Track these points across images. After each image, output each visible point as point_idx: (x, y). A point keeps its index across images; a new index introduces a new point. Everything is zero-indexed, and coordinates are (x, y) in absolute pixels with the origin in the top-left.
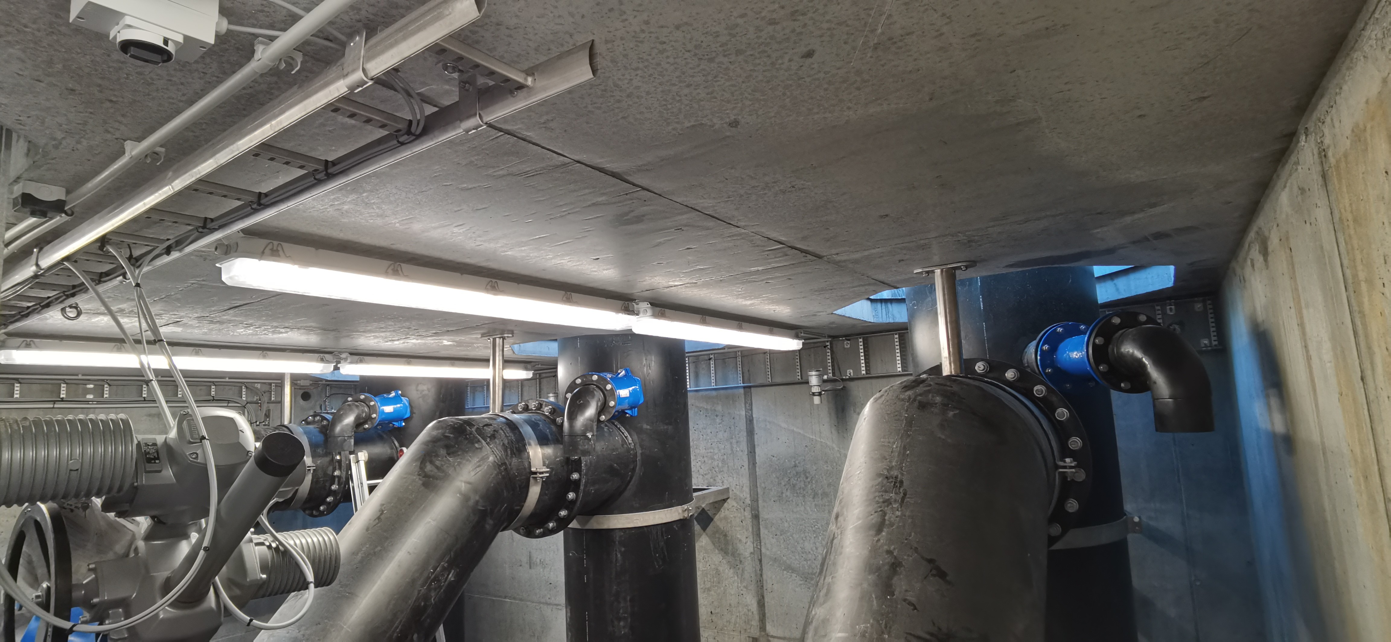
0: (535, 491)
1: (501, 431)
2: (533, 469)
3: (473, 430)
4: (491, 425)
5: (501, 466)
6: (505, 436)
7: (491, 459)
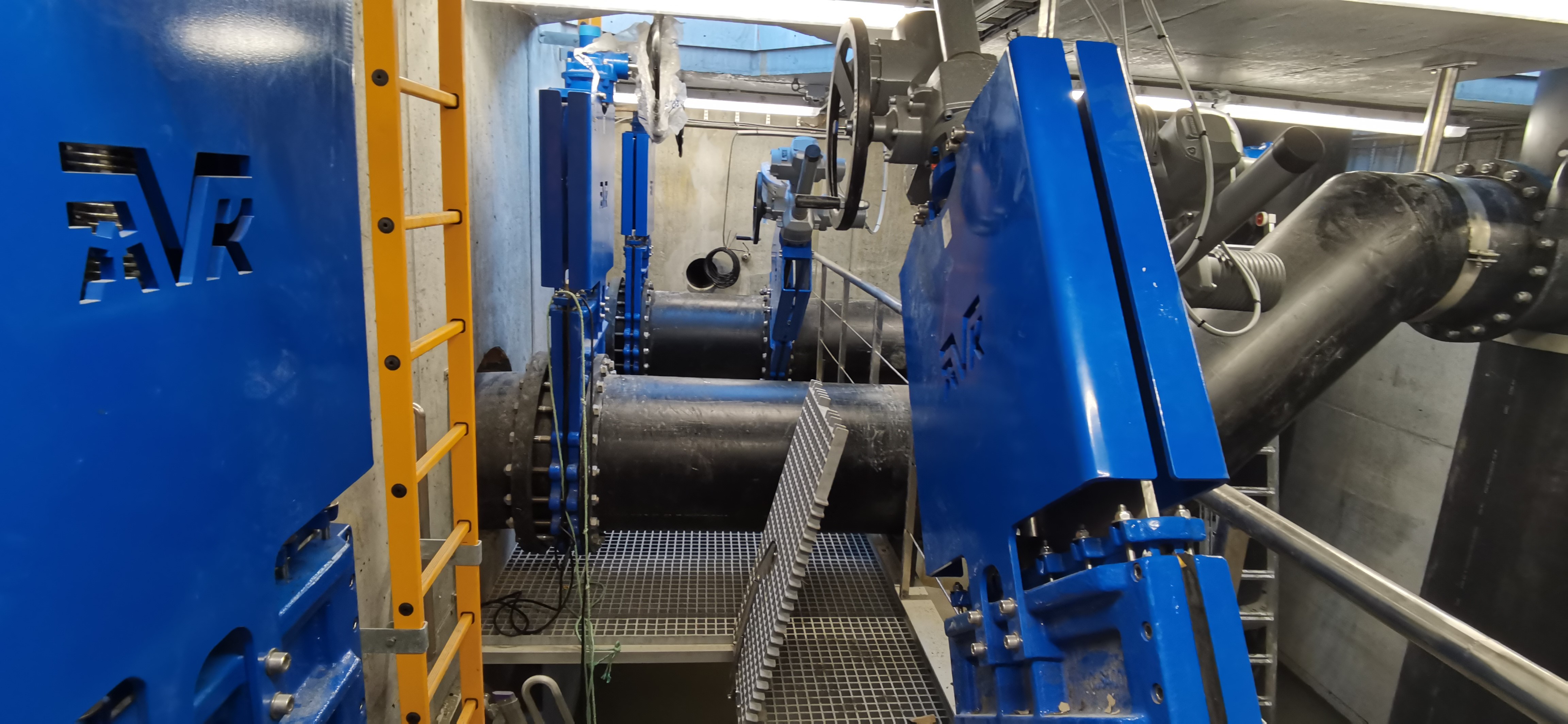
0: (1467, 280)
1: (1433, 196)
2: (1471, 251)
3: (1395, 188)
4: (1419, 186)
5: (1425, 238)
6: (1439, 202)
7: (1414, 228)
